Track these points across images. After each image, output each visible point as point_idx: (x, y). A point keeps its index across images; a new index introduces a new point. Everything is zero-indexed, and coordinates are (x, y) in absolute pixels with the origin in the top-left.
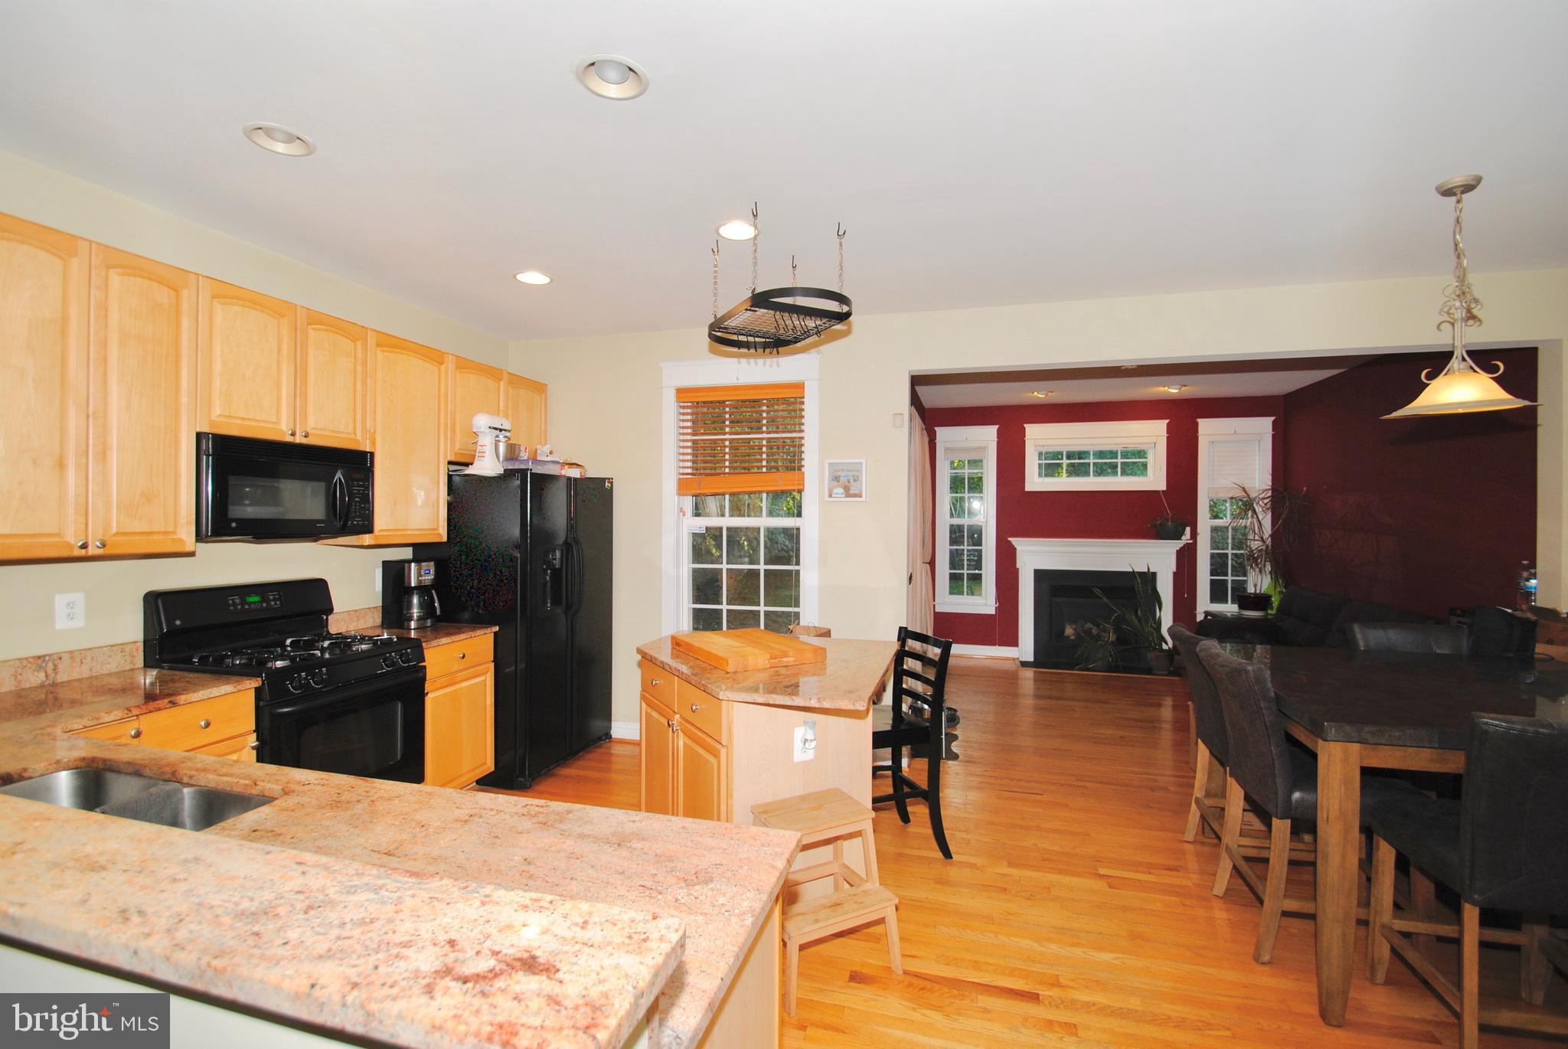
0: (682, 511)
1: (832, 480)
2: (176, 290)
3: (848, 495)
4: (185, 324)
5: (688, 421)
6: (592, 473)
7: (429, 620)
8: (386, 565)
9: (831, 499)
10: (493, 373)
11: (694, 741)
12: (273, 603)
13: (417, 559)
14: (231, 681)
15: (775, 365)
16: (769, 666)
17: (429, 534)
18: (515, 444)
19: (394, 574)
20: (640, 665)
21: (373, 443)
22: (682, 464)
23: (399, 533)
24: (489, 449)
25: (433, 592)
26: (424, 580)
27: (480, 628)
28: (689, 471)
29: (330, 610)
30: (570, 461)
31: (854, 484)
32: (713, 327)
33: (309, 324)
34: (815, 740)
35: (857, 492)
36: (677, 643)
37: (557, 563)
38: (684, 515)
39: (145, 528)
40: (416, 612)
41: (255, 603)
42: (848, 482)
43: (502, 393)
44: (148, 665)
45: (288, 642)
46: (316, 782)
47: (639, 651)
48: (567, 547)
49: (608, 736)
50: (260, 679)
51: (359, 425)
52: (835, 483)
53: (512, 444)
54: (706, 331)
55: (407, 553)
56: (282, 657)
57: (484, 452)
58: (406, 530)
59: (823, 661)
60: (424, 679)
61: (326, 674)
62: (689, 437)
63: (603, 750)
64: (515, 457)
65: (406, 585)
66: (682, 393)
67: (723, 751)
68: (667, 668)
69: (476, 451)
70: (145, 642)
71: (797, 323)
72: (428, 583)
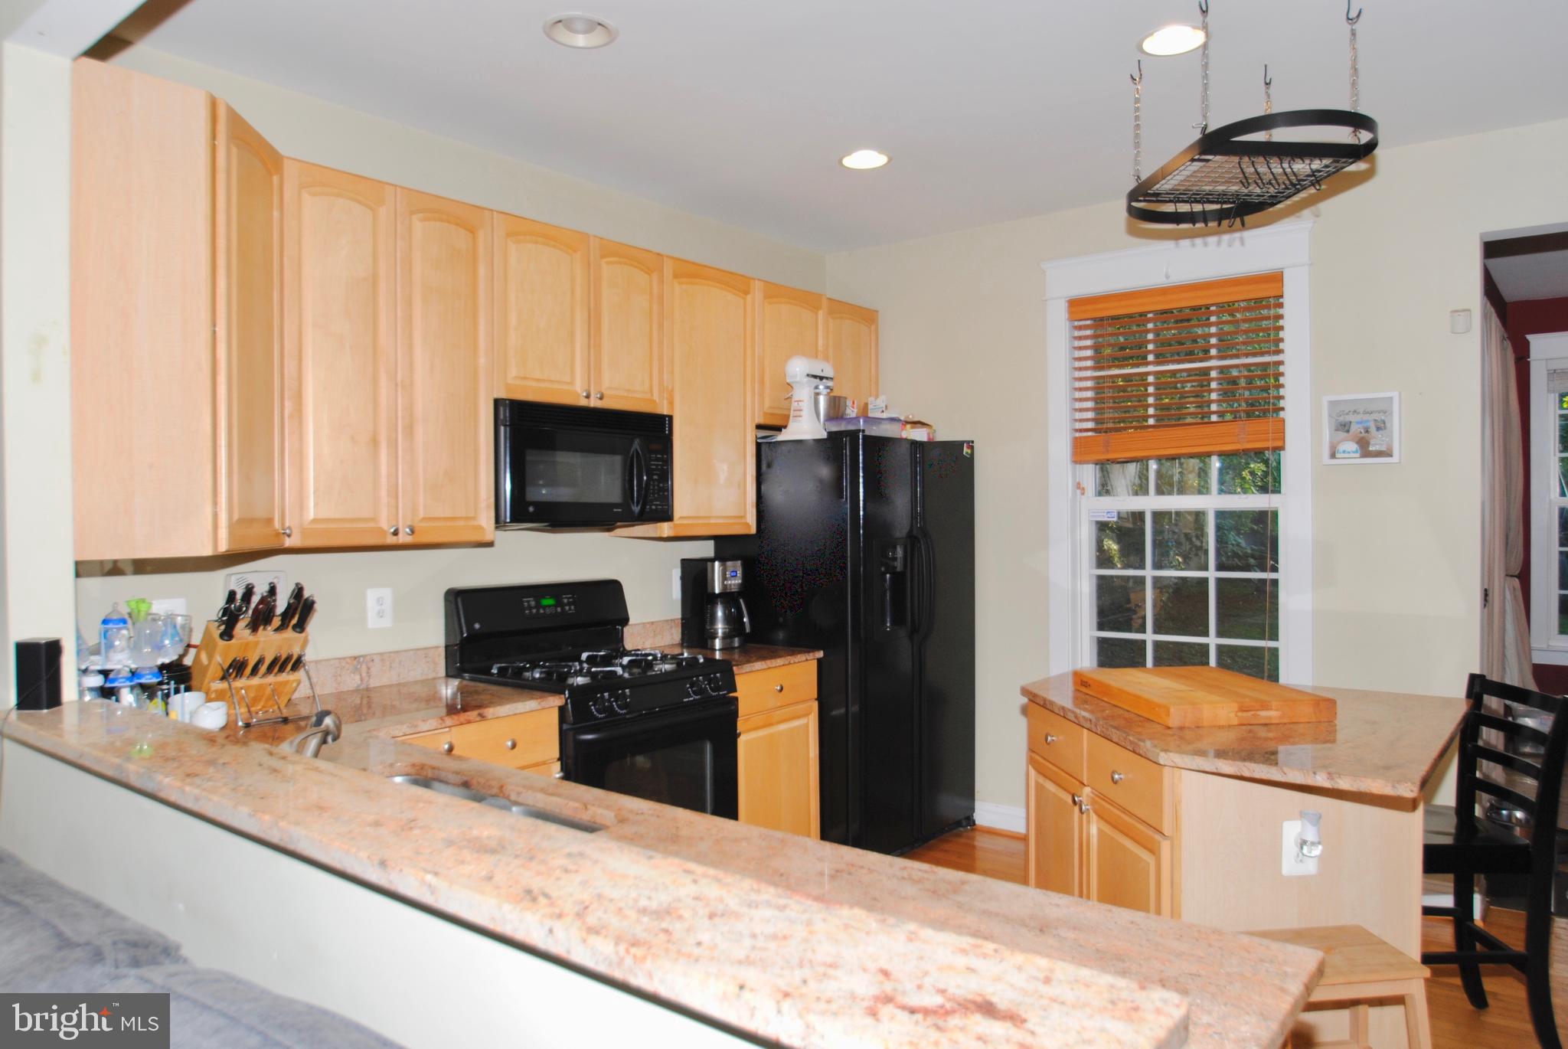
0: (1078, 486)
1: (1337, 430)
2: (472, 232)
3: (1366, 453)
4: (482, 270)
5: (1086, 348)
6: (944, 435)
7: (736, 639)
8: (685, 563)
9: (1334, 461)
10: (809, 300)
11: (1115, 827)
12: (567, 608)
13: (721, 556)
14: (534, 696)
15: (1237, 243)
16: (1236, 722)
17: (734, 524)
18: (839, 397)
19: (694, 575)
20: (1025, 711)
21: (671, 403)
22: (1078, 415)
23: (700, 522)
24: (806, 406)
25: (741, 601)
26: (730, 585)
27: (800, 653)
28: (1090, 425)
29: (625, 621)
30: (911, 418)
31: (1379, 435)
32: (1133, 196)
33: (603, 256)
34: (1319, 843)
35: (1383, 448)
36: (1081, 681)
37: (899, 566)
38: (1083, 494)
39: (448, 514)
40: (720, 628)
41: (549, 606)
42: (1367, 431)
43: (820, 327)
44: (449, 675)
45: (584, 656)
46: (650, 812)
47: (1025, 691)
48: (912, 540)
49: (970, 821)
50: (563, 696)
51: (655, 382)
52: (1343, 435)
53: (835, 397)
54: (1123, 203)
55: (707, 549)
56: (579, 673)
57: (801, 410)
58: (709, 517)
59: (1331, 722)
60: (734, 715)
61: (629, 697)
62: (1089, 373)
63: (962, 840)
64: (840, 414)
65: (709, 591)
66: (1076, 305)
67: (1165, 847)
68: (1071, 716)
69: (790, 409)
70: (447, 647)
71: (1278, 170)
72: (735, 589)
